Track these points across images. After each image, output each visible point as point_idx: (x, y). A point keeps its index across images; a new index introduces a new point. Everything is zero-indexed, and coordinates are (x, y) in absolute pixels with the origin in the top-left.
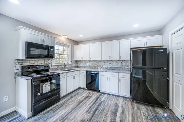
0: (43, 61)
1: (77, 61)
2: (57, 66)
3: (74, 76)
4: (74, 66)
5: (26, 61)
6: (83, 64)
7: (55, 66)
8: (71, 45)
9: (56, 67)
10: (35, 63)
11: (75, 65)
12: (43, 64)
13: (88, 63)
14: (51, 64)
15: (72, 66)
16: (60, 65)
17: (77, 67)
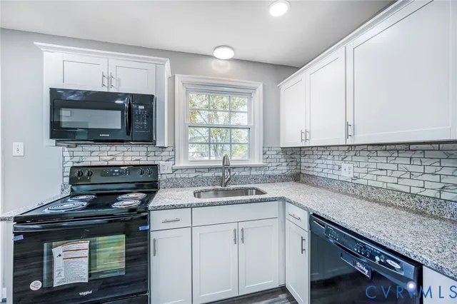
0: (144, 154)
1: (294, 154)
2: (196, 169)
3: (242, 225)
4: (276, 172)
5: (92, 152)
6: (321, 167)
7: (187, 169)
8: (261, 87)
9: (192, 175)
10: (118, 158)
11: (284, 169)
12: (142, 163)
13: (344, 166)
14: (171, 162)
15: (268, 173)
16: (210, 169)
17: (297, 177)
